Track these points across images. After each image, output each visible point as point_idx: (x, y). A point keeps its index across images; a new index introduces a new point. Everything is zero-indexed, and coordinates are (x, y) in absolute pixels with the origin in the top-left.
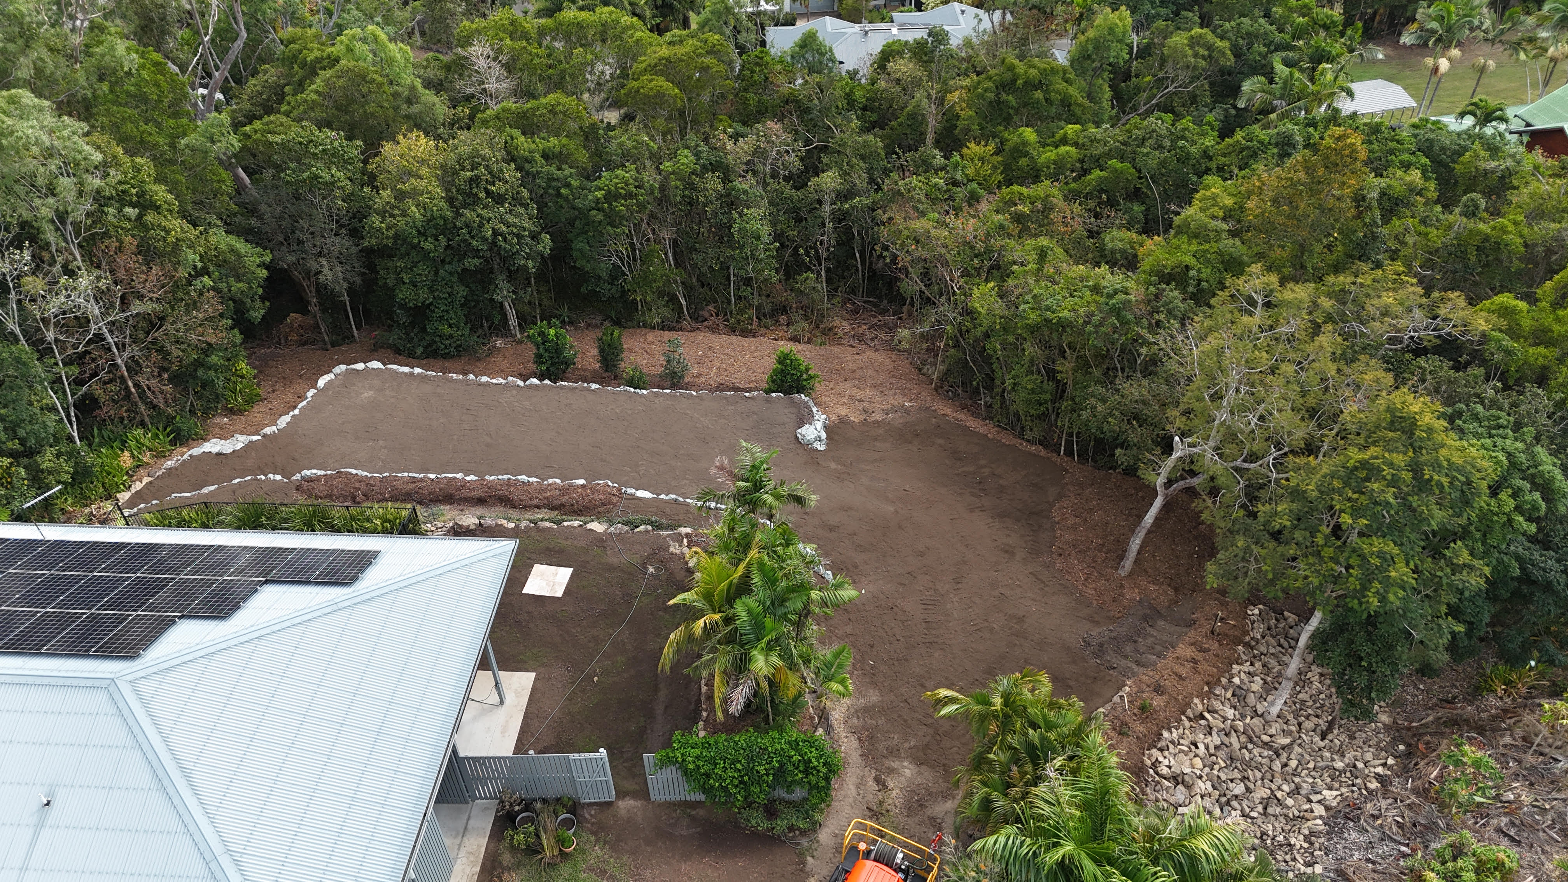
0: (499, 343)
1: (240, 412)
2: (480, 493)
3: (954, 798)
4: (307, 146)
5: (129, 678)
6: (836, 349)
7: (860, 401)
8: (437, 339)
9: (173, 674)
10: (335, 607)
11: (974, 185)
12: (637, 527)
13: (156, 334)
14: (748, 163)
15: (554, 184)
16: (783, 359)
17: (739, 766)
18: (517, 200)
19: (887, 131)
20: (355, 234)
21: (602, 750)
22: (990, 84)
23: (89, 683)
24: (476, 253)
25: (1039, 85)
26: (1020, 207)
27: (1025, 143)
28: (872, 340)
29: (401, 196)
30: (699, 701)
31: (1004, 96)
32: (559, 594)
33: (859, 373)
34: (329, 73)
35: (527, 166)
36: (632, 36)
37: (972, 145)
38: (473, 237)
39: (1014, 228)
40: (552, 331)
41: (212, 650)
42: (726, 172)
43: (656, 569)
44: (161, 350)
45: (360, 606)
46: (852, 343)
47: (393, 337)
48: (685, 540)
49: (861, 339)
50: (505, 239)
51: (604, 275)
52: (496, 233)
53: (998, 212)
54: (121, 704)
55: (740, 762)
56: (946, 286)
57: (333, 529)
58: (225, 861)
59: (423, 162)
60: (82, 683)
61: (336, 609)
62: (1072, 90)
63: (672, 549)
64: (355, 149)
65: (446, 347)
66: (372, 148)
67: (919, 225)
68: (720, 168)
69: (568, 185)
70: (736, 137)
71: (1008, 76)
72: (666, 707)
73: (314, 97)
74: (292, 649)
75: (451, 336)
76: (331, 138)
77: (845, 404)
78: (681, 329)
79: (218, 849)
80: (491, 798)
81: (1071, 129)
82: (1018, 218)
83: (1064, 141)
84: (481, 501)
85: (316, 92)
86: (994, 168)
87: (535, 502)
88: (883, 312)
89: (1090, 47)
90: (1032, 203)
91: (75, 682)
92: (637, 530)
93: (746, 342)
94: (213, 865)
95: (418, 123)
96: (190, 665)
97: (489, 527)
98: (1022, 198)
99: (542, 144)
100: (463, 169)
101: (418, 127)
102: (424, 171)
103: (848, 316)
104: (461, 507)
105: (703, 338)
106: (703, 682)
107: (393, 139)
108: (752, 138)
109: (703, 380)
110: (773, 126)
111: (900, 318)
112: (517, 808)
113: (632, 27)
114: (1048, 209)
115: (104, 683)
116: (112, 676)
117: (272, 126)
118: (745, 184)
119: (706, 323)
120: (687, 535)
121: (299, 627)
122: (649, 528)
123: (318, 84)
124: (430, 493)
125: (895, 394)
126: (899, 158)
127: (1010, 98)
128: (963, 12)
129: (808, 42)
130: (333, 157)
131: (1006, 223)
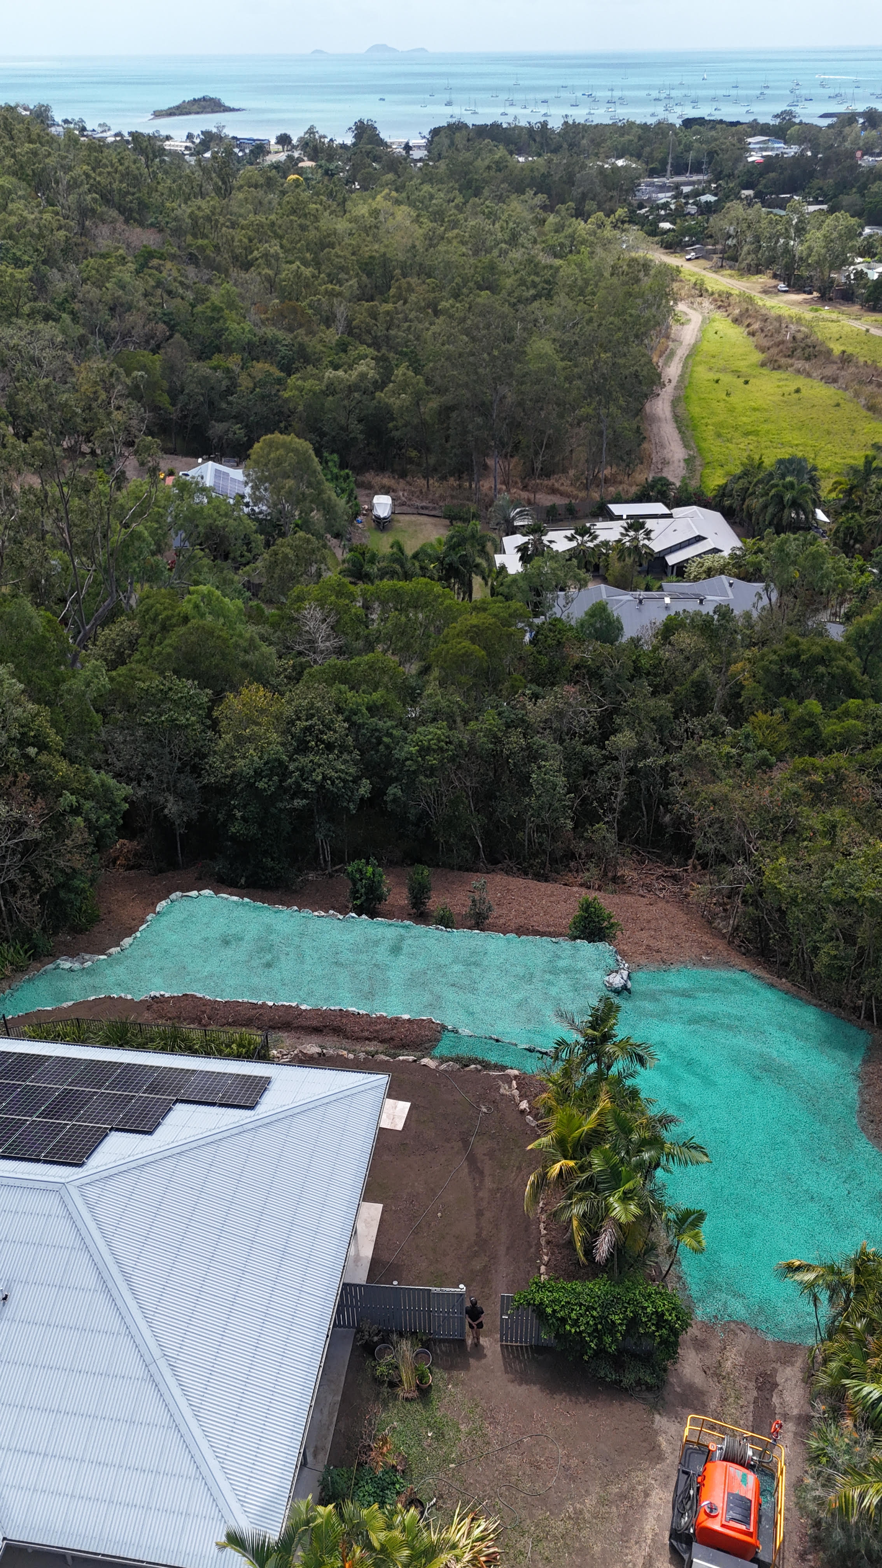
0: (311, 876)
1: (81, 931)
2: (315, 1023)
3: (793, 1365)
4: (166, 693)
5: (78, 1183)
6: (629, 899)
7: (658, 951)
8: (260, 871)
9: (112, 1182)
10: (241, 1129)
11: (765, 752)
12: (467, 1066)
13: (29, 859)
14: (546, 721)
15: (377, 734)
16: (587, 907)
17: (595, 1313)
18: (343, 749)
19: (672, 694)
20: (196, 771)
21: (462, 1286)
22: (775, 657)
23: (43, 1186)
24: (305, 794)
25: (821, 660)
26: (814, 777)
27: (811, 714)
28: (661, 890)
29: (240, 740)
30: (539, 1245)
31: (787, 669)
32: (400, 1127)
33: (653, 925)
34: (182, 630)
35: (355, 718)
36: (442, 604)
37: (760, 714)
38: (304, 780)
39: (809, 796)
40: (370, 869)
41: (142, 1162)
42: (527, 729)
43: (489, 1109)
44: (33, 873)
45: (262, 1129)
46: (641, 892)
47: (218, 867)
48: (514, 1082)
49: (649, 888)
50: (333, 783)
51: (412, 818)
52: (325, 778)
53: (791, 779)
54: (71, 1208)
55: (595, 1309)
56: (743, 846)
57: (192, 1051)
58: (162, 1363)
59: (262, 711)
60: (37, 1185)
61: (241, 1130)
62: (851, 666)
63: (502, 1091)
64: (205, 696)
65: (266, 879)
66: (218, 698)
67: (716, 789)
68: (521, 723)
69: (390, 735)
70: (535, 697)
71: (793, 651)
72: (508, 1248)
73: (170, 650)
74: (207, 1166)
75: (273, 869)
76: (188, 687)
77: (642, 953)
78: (477, 871)
79: (156, 1353)
80: (349, 1327)
81: (853, 703)
82: (812, 787)
83: (847, 714)
84: (317, 1030)
85: (171, 645)
86: (781, 736)
87: (366, 1034)
88: (669, 863)
89: (867, 629)
90: (826, 774)
91: (30, 1184)
92: (467, 1069)
93: (543, 885)
94: (152, 1368)
95: (260, 677)
96: (126, 1175)
97: (331, 1057)
98: (815, 769)
99: (367, 698)
100: (299, 719)
101: (258, 680)
102: (264, 719)
103: (634, 866)
104: (297, 1035)
105: (500, 879)
106: (542, 1225)
107: (235, 689)
108: (550, 699)
109: (502, 921)
110: (570, 690)
111: (686, 871)
112: (376, 1339)
113: (444, 595)
114: (841, 778)
115: (56, 1187)
116: (63, 1181)
117: (133, 673)
118: (543, 740)
119: (500, 865)
120: (516, 1077)
121: (214, 1146)
122: (479, 1067)
123: (172, 639)
124: (270, 1020)
125: (692, 946)
126: (687, 722)
127: (795, 671)
128: (731, 585)
129: (599, 611)
130: (188, 704)
131: (800, 791)
